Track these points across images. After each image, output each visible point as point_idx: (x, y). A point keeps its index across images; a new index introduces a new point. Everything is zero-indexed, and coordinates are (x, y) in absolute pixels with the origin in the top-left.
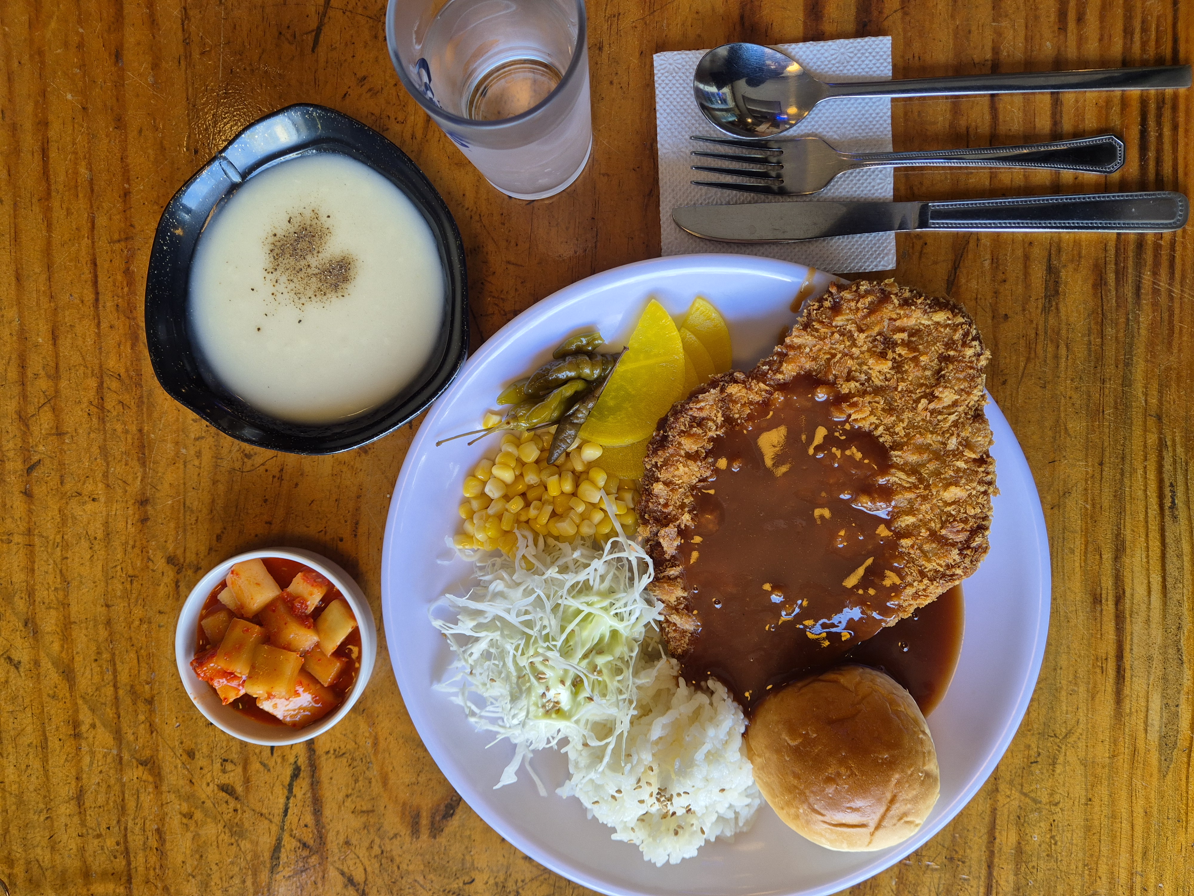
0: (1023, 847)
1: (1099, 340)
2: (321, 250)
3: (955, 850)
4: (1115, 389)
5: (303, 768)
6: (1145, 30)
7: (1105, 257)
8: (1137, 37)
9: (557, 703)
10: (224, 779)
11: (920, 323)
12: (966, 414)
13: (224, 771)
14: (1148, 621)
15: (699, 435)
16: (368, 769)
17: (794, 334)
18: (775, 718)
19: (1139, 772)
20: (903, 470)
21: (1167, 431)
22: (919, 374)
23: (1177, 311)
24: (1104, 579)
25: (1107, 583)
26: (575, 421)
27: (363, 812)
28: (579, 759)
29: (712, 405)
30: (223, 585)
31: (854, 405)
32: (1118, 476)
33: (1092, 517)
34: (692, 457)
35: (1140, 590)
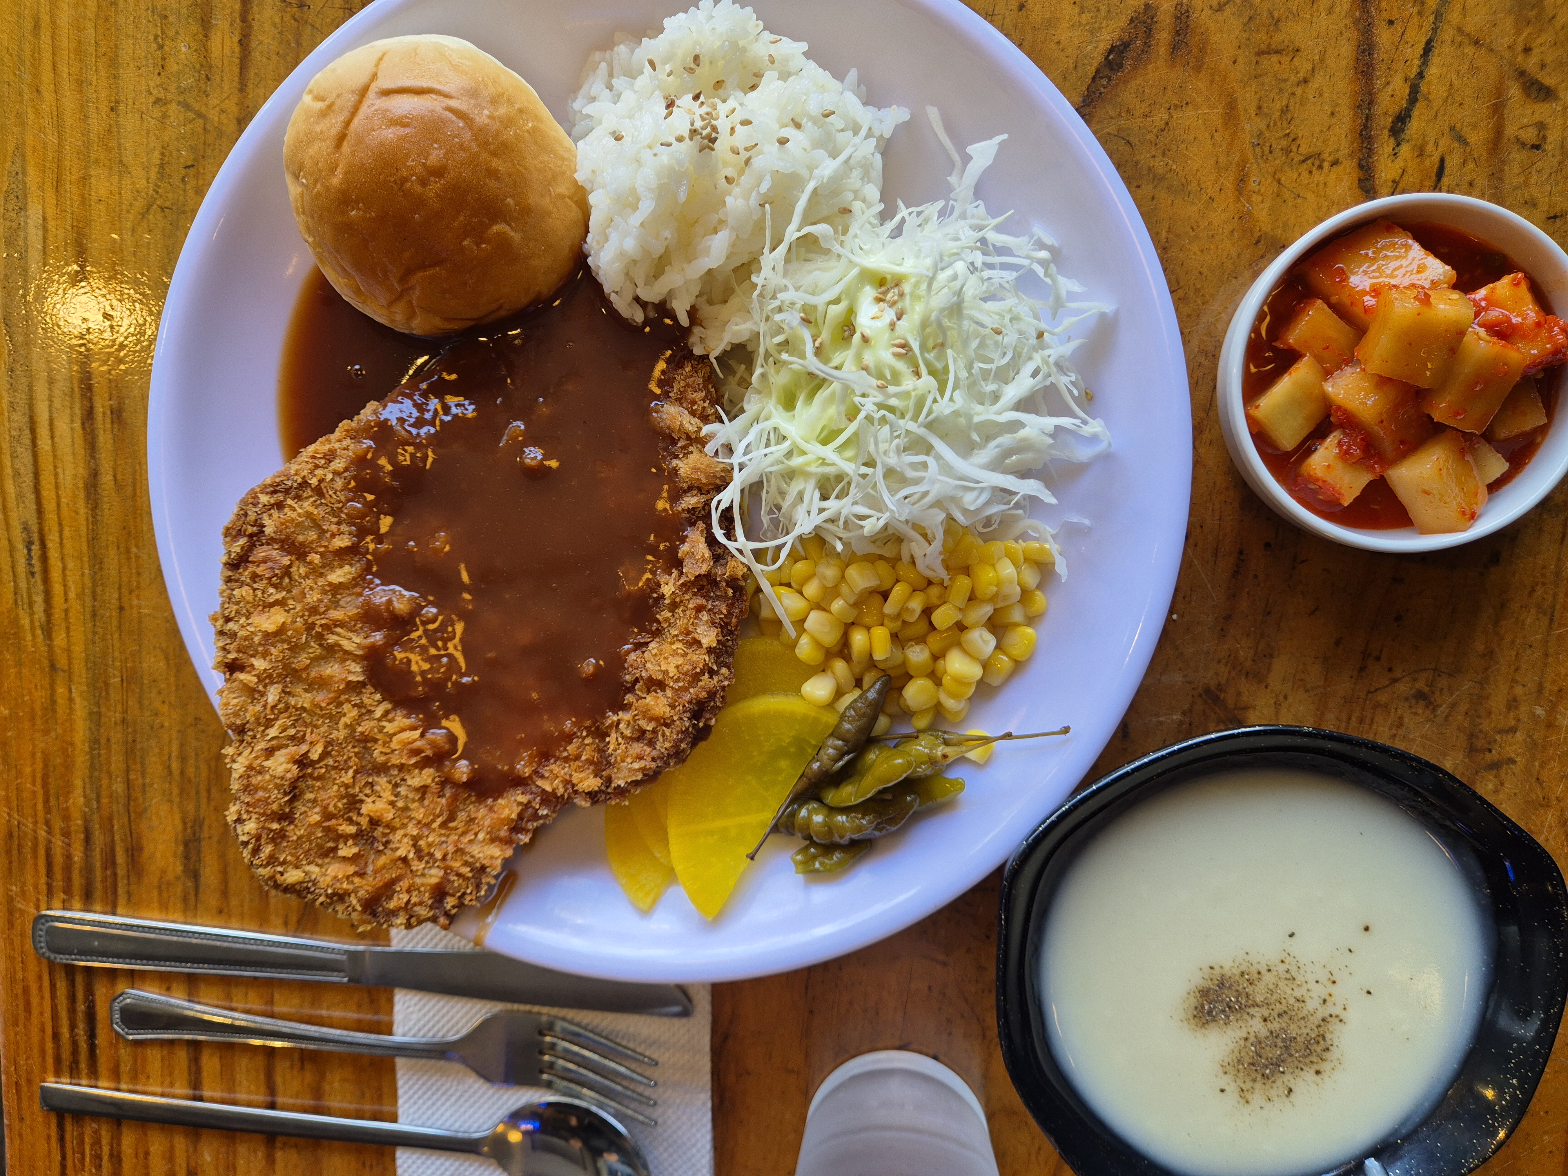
0: (200, 30)
1: (132, 777)
2: (1242, 1042)
3: (295, 20)
4: (109, 710)
5: (1386, 132)
6: (98, 1157)
7: (129, 884)
8: (106, 1150)
9: (879, 300)
10: (1542, 111)
11: (320, 866)
12: (254, 737)
13: (1541, 126)
14: (51, 382)
15: (644, 717)
16: (1261, 133)
17: (499, 861)
18: (535, 262)
19: (50, 155)
20: (347, 652)
21: (44, 649)
22: (322, 795)
23: (40, 806)
24: (110, 446)
25: (105, 439)
26: (840, 743)
27: (1278, 52)
28: (859, 183)
29: (623, 761)
30: (1495, 487)
31: (416, 752)
32: (99, 589)
33: (129, 533)
34: (655, 685)
35: (63, 427)
